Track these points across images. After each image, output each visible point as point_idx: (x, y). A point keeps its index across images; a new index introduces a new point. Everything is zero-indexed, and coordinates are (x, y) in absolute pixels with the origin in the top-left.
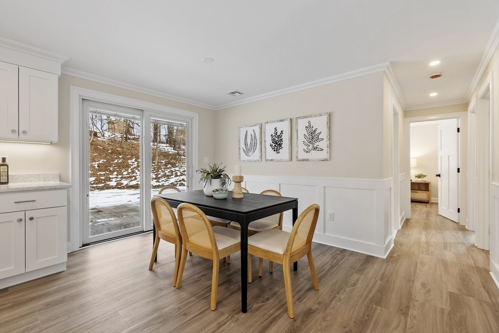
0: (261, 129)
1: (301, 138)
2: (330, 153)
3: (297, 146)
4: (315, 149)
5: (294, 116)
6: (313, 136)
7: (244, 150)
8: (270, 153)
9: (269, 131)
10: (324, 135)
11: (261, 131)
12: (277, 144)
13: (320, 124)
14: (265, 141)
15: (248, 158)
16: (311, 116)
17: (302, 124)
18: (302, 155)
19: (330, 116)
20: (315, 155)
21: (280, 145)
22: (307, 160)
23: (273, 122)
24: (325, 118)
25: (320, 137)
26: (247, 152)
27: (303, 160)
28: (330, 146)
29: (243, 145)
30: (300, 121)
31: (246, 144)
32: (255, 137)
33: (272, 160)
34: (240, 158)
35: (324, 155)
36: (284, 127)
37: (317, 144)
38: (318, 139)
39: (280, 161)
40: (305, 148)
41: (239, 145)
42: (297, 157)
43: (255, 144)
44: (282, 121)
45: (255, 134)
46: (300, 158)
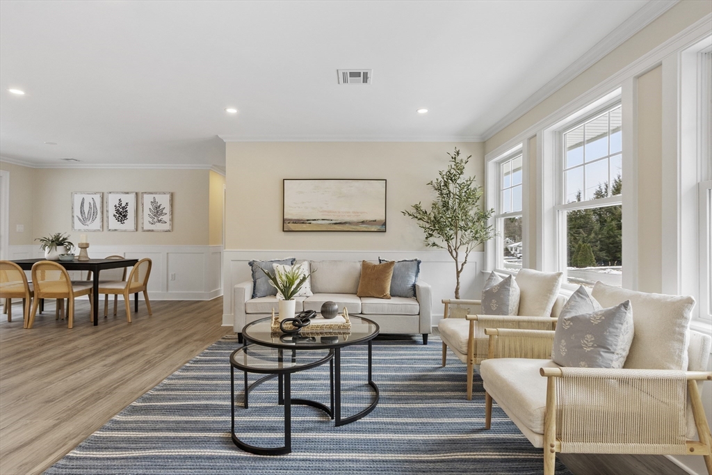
0: (103, 198)
1: (147, 211)
2: (172, 225)
3: (143, 218)
4: (159, 221)
5: (140, 190)
6: (157, 211)
7: (79, 219)
8: (113, 223)
9: (112, 201)
10: (167, 210)
11: (103, 202)
12: (122, 214)
13: (164, 201)
14: (107, 211)
15: (86, 227)
16: (156, 193)
17: (147, 200)
18: (147, 226)
19: (172, 195)
20: (159, 226)
21: (125, 216)
22: (152, 231)
23: (117, 193)
24: (168, 197)
25: (164, 212)
26: (84, 221)
27: (149, 231)
28: (172, 220)
29: (77, 212)
30: (145, 196)
31: (82, 212)
32: (95, 206)
33: (116, 230)
34: (73, 227)
35: (167, 227)
36: (129, 200)
37: (161, 217)
38: (162, 214)
39: (125, 231)
40: (151, 220)
41: (73, 212)
42: (143, 228)
43: (95, 213)
44: (127, 193)
45: (94, 203)
46: (145, 228)
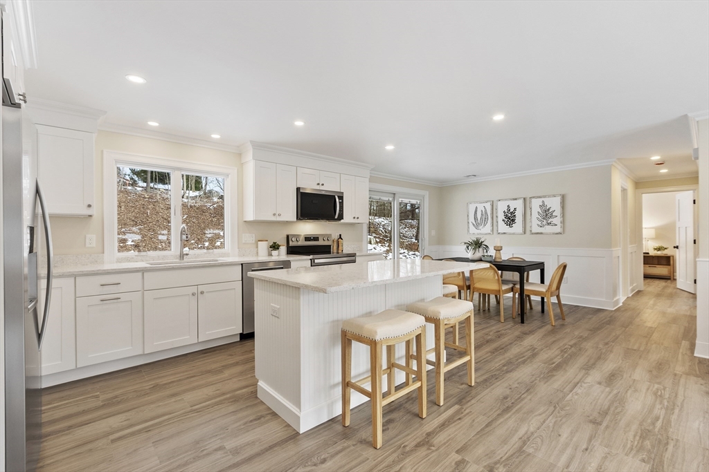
0: (493, 206)
1: (535, 215)
2: (563, 227)
3: (531, 222)
4: (549, 224)
5: (528, 196)
6: (547, 214)
7: (473, 224)
8: (503, 227)
9: (502, 208)
10: (558, 212)
11: (493, 209)
12: (510, 219)
13: (554, 204)
14: (497, 217)
15: (478, 231)
16: (545, 197)
17: (536, 204)
18: (536, 229)
19: (563, 197)
20: (548, 229)
21: (513, 220)
22: (541, 233)
23: (506, 200)
24: (558, 199)
25: (554, 214)
26: (477, 226)
27: (538, 233)
28: (563, 222)
29: (472, 219)
30: (533, 200)
31: (476, 218)
32: (486, 213)
33: (504, 233)
34: (468, 231)
35: (558, 229)
36: (518, 205)
37: (551, 220)
38: (552, 216)
39: (514, 234)
40: (539, 223)
41: (468, 219)
42: (531, 231)
43: (486, 219)
44: (516, 199)
45: (486, 210)
46: (533, 231)
